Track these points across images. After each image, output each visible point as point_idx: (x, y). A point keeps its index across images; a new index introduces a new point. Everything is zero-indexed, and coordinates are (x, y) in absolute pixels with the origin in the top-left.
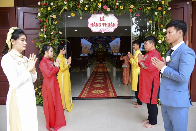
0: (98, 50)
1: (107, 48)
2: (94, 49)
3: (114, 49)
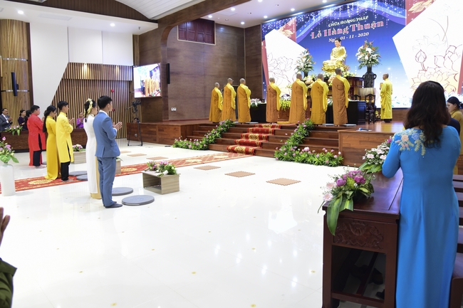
3: (424, 72)
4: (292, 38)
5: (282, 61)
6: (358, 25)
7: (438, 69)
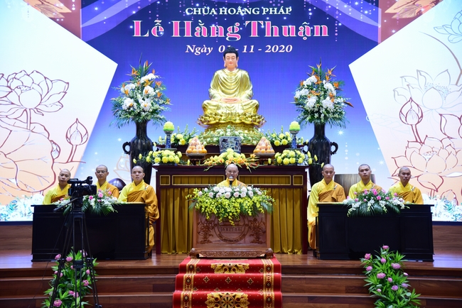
0: (197, 147)
1: (319, 120)
2: (141, 129)
3: (418, 145)
4: (67, 23)
5: (27, 81)
6: (267, 25)
7: (446, 142)
